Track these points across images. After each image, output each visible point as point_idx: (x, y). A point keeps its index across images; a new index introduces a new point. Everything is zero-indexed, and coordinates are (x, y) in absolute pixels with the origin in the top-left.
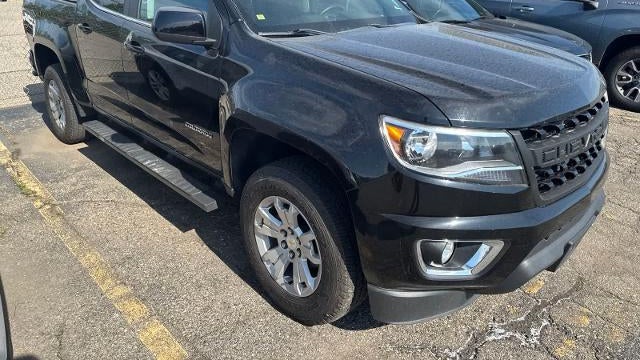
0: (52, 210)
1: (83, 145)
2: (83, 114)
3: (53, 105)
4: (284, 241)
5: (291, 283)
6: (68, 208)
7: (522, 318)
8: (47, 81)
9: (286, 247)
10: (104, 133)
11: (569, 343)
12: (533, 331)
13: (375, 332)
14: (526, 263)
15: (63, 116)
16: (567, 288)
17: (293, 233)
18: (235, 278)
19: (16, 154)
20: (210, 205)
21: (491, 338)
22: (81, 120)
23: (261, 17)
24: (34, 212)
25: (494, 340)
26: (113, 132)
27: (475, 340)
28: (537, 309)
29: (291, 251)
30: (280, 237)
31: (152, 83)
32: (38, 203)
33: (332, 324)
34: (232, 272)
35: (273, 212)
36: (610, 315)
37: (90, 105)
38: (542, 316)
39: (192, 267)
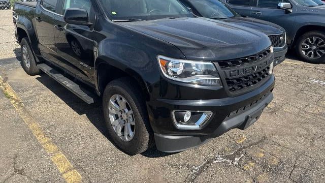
0: (19, 105)
1: (38, 76)
2: (38, 61)
3: (25, 57)
4: (121, 116)
5: (124, 135)
6: (26, 104)
7: (232, 153)
8: (22, 46)
9: (122, 119)
10: (46, 69)
11: (251, 164)
12: (236, 159)
13: (162, 159)
14: (224, 123)
15: (29, 62)
16: (256, 141)
17: (124, 112)
18: (101, 135)
19: (5, 80)
20: (90, 100)
21: (215, 162)
22: (37, 63)
23: (114, 13)
24: (10, 106)
25: (217, 163)
26: (51, 69)
27: (208, 162)
28: (240, 149)
29: (124, 121)
30: (119, 114)
31: (73, 47)
32: (13, 102)
33: (141, 154)
34: (100, 133)
35: (116, 102)
36: (274, 153)
37: (41, 56)
38: (242, 153)
39: (81, 130)
